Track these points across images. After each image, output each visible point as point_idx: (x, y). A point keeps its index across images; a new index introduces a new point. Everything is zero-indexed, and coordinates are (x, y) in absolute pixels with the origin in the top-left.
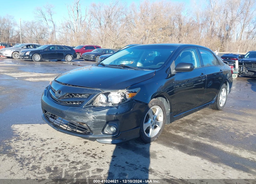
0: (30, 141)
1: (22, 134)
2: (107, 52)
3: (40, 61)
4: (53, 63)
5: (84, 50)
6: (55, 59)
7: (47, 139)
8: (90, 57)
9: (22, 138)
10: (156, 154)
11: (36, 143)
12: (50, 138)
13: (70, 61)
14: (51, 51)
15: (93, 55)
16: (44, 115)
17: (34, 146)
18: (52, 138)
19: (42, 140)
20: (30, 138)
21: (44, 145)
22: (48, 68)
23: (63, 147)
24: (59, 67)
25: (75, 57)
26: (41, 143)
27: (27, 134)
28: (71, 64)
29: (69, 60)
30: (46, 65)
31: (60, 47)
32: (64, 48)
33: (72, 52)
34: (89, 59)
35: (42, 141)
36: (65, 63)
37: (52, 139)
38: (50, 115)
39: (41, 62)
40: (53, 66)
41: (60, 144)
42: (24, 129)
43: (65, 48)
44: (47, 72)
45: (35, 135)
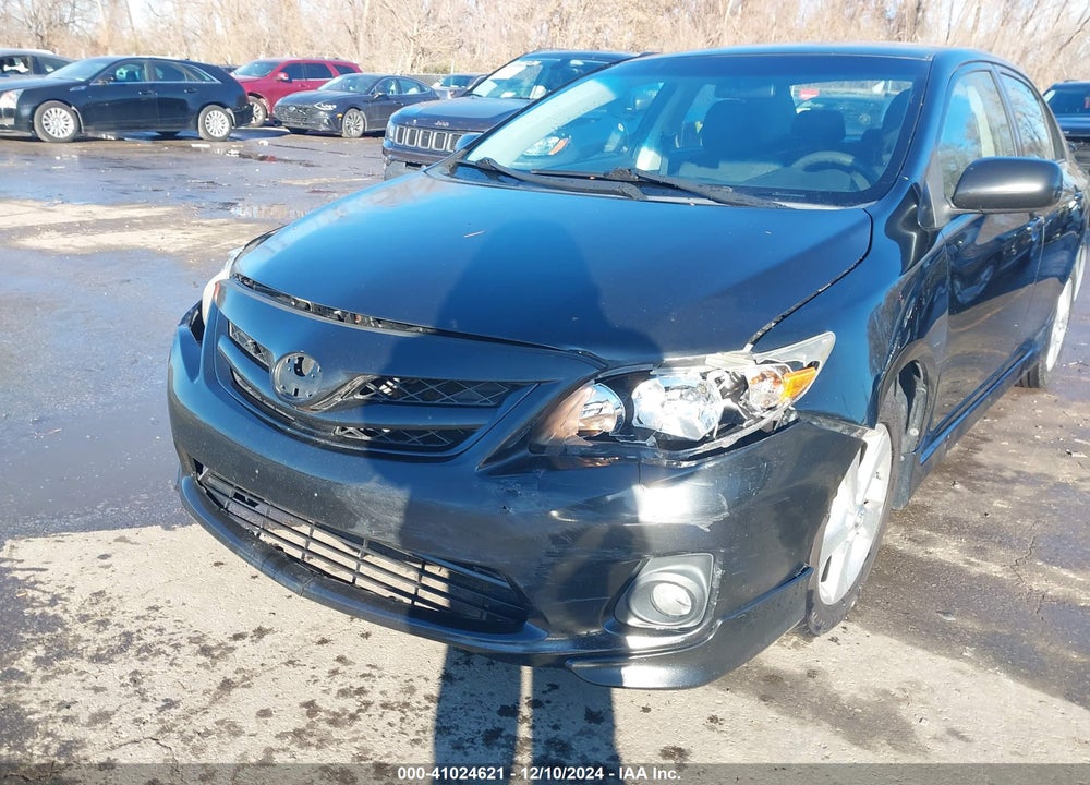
0: (136, 665)
1: (73, 609)
2: (393, 88)
3: (74, 140)
4: (139, 148)
5: (283, 80)
6: (147, 128)
7: (237, 637)
8: (316, 117)
9: (78, 638)
10: (904, 711)
11: (173, 673)
12: (249, 629)
13: (223, 140)
14: (121, 87)
15: (330, 108)
16: (190, 483)
17: (170, 704)
18: (261, 632)
19: (205, 651)
20: (128, 635)
21: (227, 685)
22: (127, 178)
23: (343, 693)
24: (178, 172)
25: (242, 116)
26: (202, 670)
27: (104, 604)
28: (232, 152)
29: (217, 135)
30: (111, 160)
31: (167, 67)
32: (185, 72)
33: (226, 91)
34: (308, 127)
35: (207, 660)
36: (198, 150)
37: (267, 638)
38: (230, 491)
39: (79, 145)
40: (142, 165)
41: (322, 673)
42: (81, 573)
43: (193, 72)
44: (124, 196)
45: (156, 609)
